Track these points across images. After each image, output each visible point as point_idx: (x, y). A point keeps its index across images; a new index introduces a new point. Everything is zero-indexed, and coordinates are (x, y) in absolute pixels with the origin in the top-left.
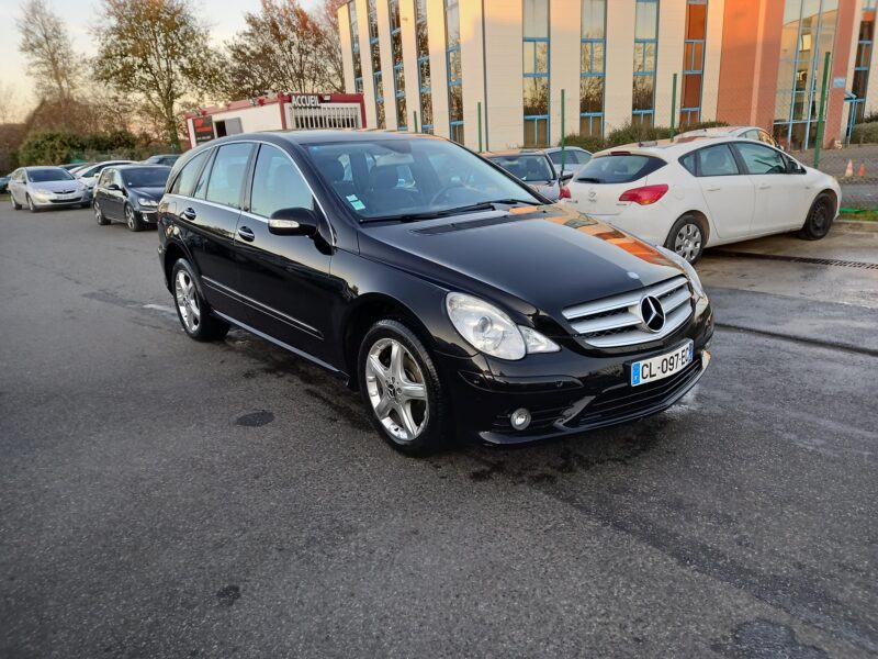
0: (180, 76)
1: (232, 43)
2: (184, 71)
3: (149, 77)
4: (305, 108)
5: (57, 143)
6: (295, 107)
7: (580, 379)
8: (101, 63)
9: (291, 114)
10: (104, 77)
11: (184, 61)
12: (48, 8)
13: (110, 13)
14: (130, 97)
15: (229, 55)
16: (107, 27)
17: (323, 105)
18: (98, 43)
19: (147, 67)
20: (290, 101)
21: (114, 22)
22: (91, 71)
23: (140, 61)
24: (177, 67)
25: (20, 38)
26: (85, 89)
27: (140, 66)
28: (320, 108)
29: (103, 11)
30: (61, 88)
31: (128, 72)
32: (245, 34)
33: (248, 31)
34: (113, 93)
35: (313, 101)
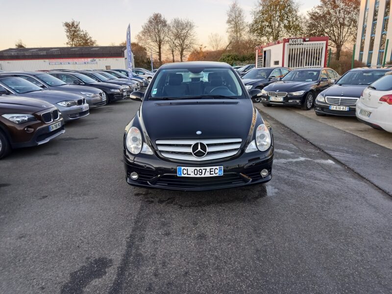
0: (283, 29)
1: (311, 11)
2: (285, 26)
3: (270, 30)
4: (295, 44)
5: (230, 58)
6: (290, 44)
7: (155, 168)
8: (253, 26)
9: (288, 48)
10: (252, 31)
11: (286, 22)
12: (238, 6)
13: (261, 4)
14: (262, 39)
15: (308, 17)
16: (258, 11)
17: (305, 43)
18: (253, 17)
19: (270, 26)
20: (288, 42)
21: (261, 8)
22: (249, 29)
23: (267, 24)
24: (283, 25)
25: (227, 18)
26: (245, 37)
27: (268, 26)
28: (303, 44)
29: (258, 4)
30: (237, 36)
31: (262, 28)
32: (319, 7)
33: (320, 5)
34: (255, 38)
35: (300, 41)
